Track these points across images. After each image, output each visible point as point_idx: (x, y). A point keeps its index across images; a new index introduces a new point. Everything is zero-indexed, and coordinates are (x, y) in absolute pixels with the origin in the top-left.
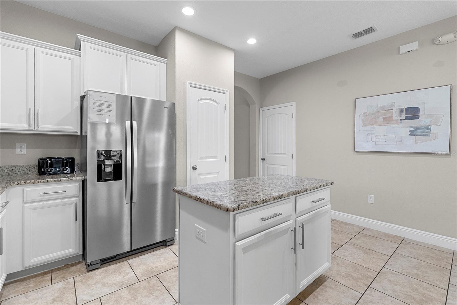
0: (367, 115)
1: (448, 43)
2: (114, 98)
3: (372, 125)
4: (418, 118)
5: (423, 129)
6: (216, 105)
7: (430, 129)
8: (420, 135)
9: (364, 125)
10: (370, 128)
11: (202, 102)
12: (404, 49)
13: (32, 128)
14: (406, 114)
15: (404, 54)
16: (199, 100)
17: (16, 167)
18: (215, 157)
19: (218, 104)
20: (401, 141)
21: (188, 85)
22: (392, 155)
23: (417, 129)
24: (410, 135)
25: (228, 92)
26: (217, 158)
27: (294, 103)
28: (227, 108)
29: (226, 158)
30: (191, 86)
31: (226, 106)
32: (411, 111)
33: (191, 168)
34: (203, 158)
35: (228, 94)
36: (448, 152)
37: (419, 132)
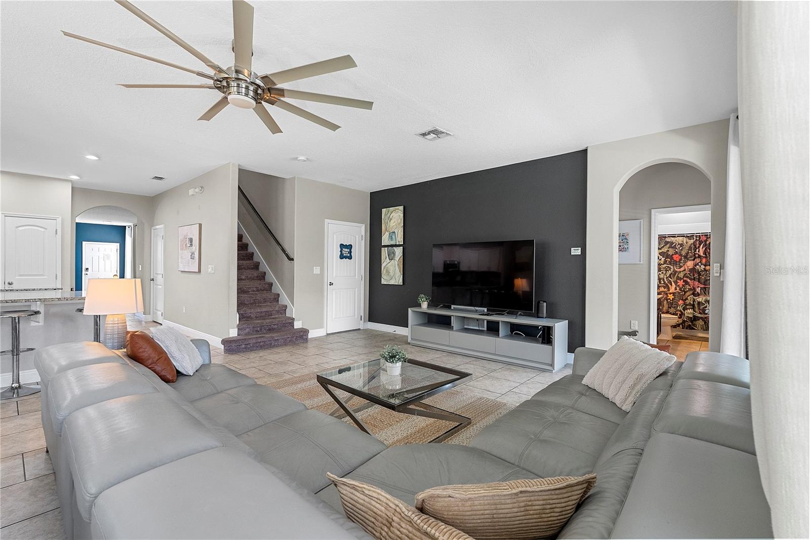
0: (181, 241)
3: (182, 249)
4: (192, 246)
6: (43, 230)
8: (193, 259)
11: (20, 228)
12: (191, 192)
14: (190, 243)
15: (191, 196)
16: (17, 227)
18: (42, 275)
19: (46, 229)
20: (189, 263)
21: (2, 216)
25: (61, 218)
26: (44, 276)
27: (163, 226)
28: (58, 232)
29: (56, 276)
30: (5, 216)
31: (58, 231)
32: (191, 240)
33: (6, 283)
34: (21, 275)
35: (59, 220)
36: (198, 271)
37: (192, 256)
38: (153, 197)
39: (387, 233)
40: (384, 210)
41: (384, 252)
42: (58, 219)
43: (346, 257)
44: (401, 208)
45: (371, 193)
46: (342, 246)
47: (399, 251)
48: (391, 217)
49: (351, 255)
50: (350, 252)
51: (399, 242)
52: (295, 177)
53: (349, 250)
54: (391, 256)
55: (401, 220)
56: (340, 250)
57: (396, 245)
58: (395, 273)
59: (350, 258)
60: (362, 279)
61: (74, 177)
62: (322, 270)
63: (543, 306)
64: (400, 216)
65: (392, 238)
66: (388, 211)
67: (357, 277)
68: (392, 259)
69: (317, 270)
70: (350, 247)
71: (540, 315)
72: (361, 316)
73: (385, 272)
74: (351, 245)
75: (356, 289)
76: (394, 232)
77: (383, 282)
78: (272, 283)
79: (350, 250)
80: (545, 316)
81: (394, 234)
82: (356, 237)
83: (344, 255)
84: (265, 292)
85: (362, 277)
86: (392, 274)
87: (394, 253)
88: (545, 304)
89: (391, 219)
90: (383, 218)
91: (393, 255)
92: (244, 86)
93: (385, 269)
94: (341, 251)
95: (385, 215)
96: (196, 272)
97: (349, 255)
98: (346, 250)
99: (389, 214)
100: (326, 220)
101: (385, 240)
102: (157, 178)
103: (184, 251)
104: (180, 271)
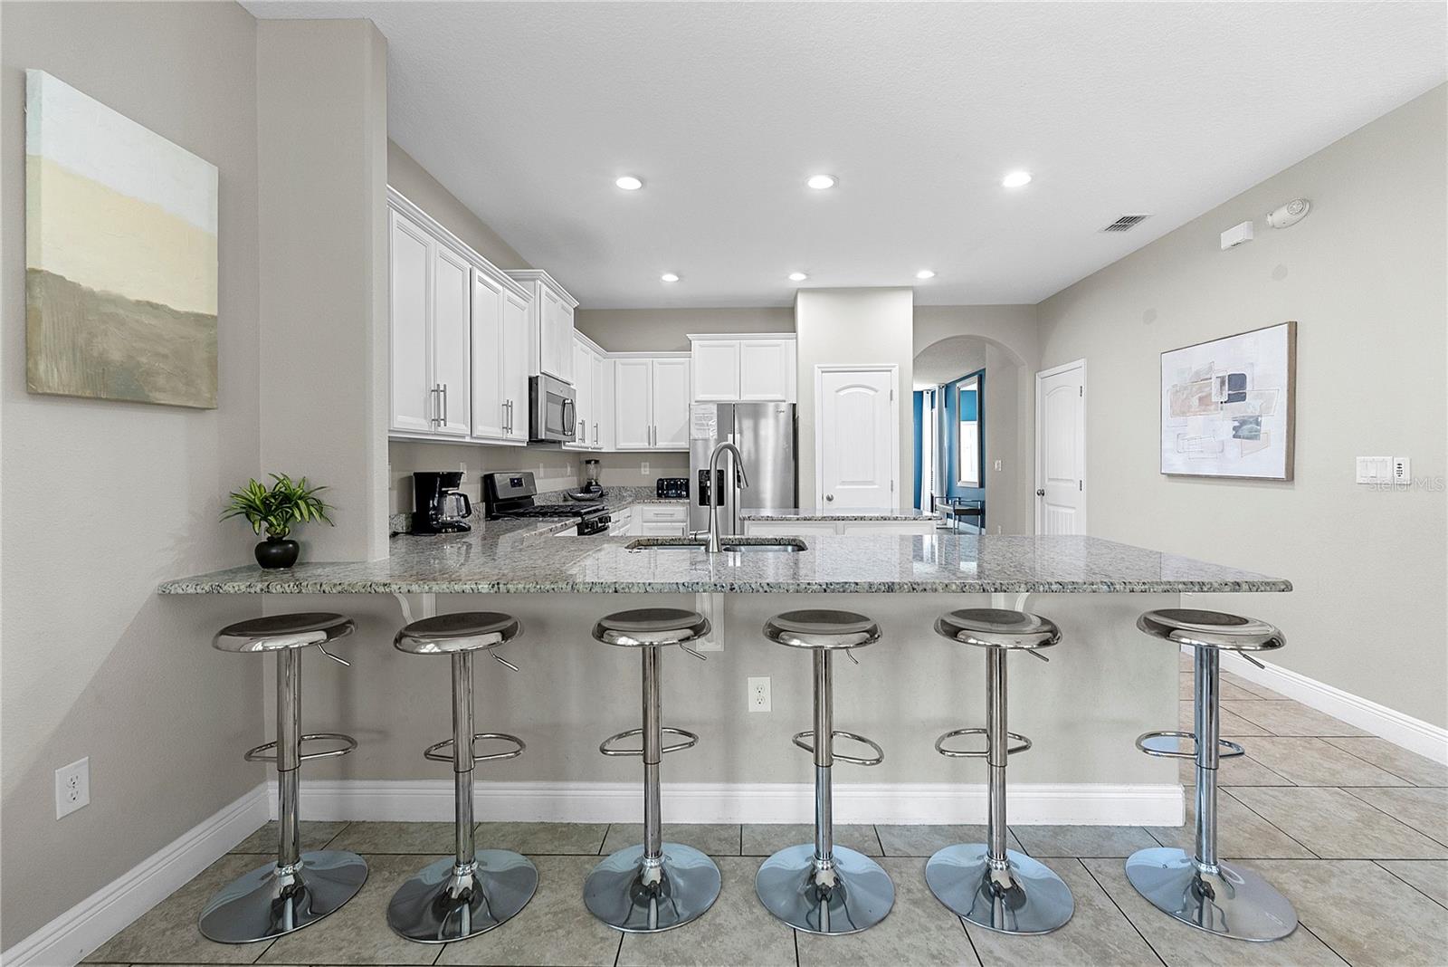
0: (1177, 391)
1: (1285, 225)
2: (714, 409)
3: (1183, 414)
4: (1244, 399)
5: (1251, 423)
6: (872, 393)
7: (1258, 424)
8: (1247, 438)
9: (1174, 414)
10: (1182, 418)
11: (842, 393)
12: (1228, 238)
13: (651, 446)
14: (1229, 390)
15: (1229, 249)
16: (837, 392)
17: (641, 488)
18: (872, 483)
19: (876, 391)
20: (1222, 451)
21: (817, 372)
22: (1207, 482)
23: (1243, 423)
24: (1234, 436)
25: (897, 367)
26: (875, 484)
27: (1081, 362)
28: (894, 397)
29: (892, 486)
30: (822, 372)
31: (894, 393)
32: (1238, 380)
33: (825, 498)
34: (843, 483)
35: (896, 371)
36: (1283, 476)
37: (1246, 430)
42: (894, 369)
61: (925, 275)
102: (1125, 223)
103: (1196, 422)
104: (1170, 475)
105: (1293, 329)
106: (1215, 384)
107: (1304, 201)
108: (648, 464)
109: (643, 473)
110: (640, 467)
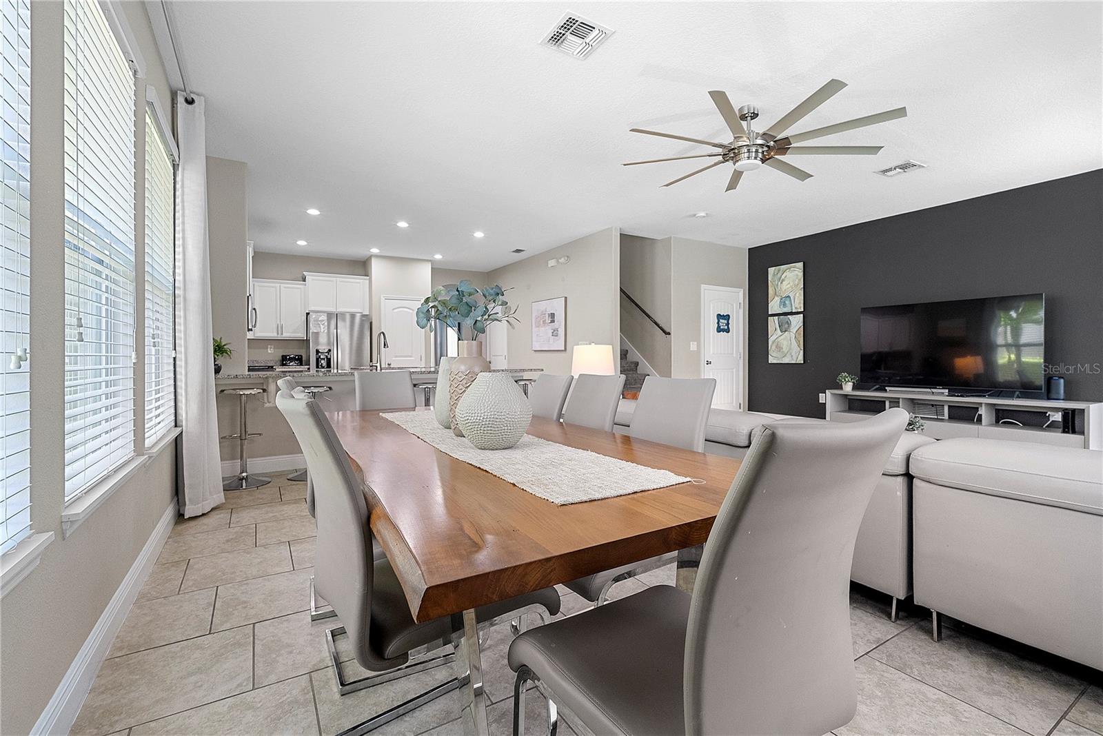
0: (536, 319)
1: (564, 264)
2: (325, 316)
3: (538, 327)
4: (554, 322)
6: (411, 311)
7: (557, 331)
8: (555, 336)
9: (535, 327)
10: (538, 329)
11: (396, 310)
12: (552, 263)
13: (279, 336)
14: (550, 319)
15: (551, 267)
16: (393, 309)
18: (411, 357)
19: (413, 310)
20: (549, 341)
21: (383, 299)
22: (544, 353)
23: (554, 331)
24: (552, 335)
26: (413, 357)
29: (421, 358)
30: (385, 299)
32: (552, 315)
33: (386, 364)
34: (396, 356)
36: (563, 349)
37: (555, 333)
38: (487, 273)
39: (777, 299)
40: (771, 270)
41: (773, 323)
43: (723, 330)
44: (801, 265)
45: (749, 249)
46: (719, 317)
47: (797, 321)
48: (783, 277)
49: (728, 327)
50: (728, 324)
51: (796, 308)
52: (671, 237)
53: (726, 322)
54: (784, 328)
55: (800, 280)
56: (717, 321)
57: (791, 312)
58: (790, 349)
59: (728, 331)
60: (740, 357)
61: (438, 257)
62: (699, 346)
63: (1059, 384)
64: (797, 275)
65: (785, 305)
66: (779, 271)
67: (734, 355)
68: (786, 331)
69: (693, 346)
70: (727, 317)
71: (1053, 396)
72: (740, 404)
73: (774, 347)
74: (729, 316)
75: (734, 370)
76: (789, 297)
77: (771, 360)
78: (638, 363)
79: (728, 322)
80: (1062, 397)
81: (788, 299)
82: (733, 305)
83: (722, 327)
84: (631, 372)
85: (740, 355)
86: (785, 349)
87: (789, 323)
88: (1062, 381)
89: (783, 280)
90: (770, 279)
91: (787, 326)
92: (754, 150)
93: (775, 344)
94: (718, 323)
95: (774, 275)
96: (562, 351)
97: (726, 327)
98: (723, 321)
99: (779, 275)
100: (702, 285)
101: (774, 306)
102: (518, 251)
103: (542, 329)
104: (535, 351)
105: (566, 298)
106: (547, 316)
107: (568, 257)
108: (272, 347)
109: (269, 352)
110: (267, 348)
